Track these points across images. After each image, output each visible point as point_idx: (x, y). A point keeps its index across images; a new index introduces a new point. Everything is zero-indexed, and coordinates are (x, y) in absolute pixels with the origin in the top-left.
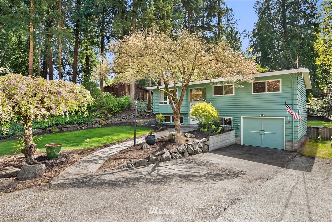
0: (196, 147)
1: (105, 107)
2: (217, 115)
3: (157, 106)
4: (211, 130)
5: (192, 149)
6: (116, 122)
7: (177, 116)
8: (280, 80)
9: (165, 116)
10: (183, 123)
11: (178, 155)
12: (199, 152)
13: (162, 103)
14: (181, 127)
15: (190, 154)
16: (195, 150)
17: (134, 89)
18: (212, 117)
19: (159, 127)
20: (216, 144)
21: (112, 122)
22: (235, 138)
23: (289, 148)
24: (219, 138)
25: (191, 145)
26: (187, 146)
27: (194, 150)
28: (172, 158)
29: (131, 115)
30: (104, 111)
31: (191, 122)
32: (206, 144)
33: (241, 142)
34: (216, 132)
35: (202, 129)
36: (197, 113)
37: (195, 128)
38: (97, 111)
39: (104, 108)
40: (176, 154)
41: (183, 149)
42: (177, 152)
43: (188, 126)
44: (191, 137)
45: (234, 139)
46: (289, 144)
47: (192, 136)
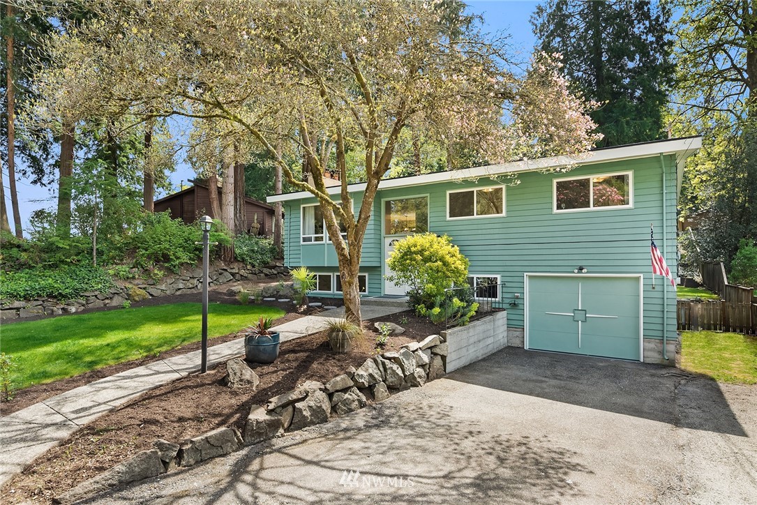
0: (411, 366)
1: (146, 250)
2: (465, 269)
3: (295, 248)
4: (450, 312)
5: (399, 372)
6: (178, 293)
7: (350, 270)
8: (630, 174)
9: (318, 274)
10: (367, 293)
11: (354, 395)
12: (419, 380)
13: (310, 239)
14: (363, 303)
15: (393, 389)
16: (407, 373)
17: (232, 202)
18: (453, 274)
19: (298, 304)
20: (464, 350)
21: (168, 292)
22: (508, 331)
23: (654, 357)
24: (471, 334)
25: (395, 360)
26: (383, 364)
27: (405, 376)
28: (334, 409)
29: (226, 273)
30: (143, 261)
31: (389, 288)
32: (436, 354)
33: (523, 342)
34: (462, 316)
35: (422, 308)
36: (408, 261)
37: (400, 305)
38: (122, 260)
39: (144, 252)
40: (347, 396)
41: (371, 375)
42: (350, 387)
43: (381, 299)
44: (393, 334)
45: (505, 334)
46: (652, 345)
47: (394, 330)
